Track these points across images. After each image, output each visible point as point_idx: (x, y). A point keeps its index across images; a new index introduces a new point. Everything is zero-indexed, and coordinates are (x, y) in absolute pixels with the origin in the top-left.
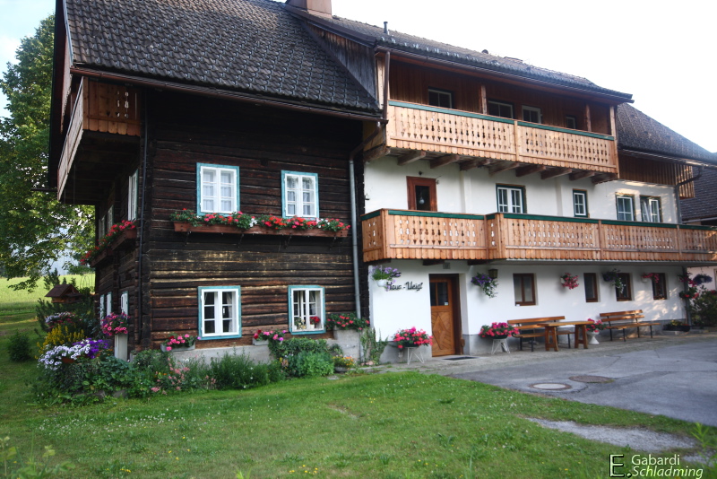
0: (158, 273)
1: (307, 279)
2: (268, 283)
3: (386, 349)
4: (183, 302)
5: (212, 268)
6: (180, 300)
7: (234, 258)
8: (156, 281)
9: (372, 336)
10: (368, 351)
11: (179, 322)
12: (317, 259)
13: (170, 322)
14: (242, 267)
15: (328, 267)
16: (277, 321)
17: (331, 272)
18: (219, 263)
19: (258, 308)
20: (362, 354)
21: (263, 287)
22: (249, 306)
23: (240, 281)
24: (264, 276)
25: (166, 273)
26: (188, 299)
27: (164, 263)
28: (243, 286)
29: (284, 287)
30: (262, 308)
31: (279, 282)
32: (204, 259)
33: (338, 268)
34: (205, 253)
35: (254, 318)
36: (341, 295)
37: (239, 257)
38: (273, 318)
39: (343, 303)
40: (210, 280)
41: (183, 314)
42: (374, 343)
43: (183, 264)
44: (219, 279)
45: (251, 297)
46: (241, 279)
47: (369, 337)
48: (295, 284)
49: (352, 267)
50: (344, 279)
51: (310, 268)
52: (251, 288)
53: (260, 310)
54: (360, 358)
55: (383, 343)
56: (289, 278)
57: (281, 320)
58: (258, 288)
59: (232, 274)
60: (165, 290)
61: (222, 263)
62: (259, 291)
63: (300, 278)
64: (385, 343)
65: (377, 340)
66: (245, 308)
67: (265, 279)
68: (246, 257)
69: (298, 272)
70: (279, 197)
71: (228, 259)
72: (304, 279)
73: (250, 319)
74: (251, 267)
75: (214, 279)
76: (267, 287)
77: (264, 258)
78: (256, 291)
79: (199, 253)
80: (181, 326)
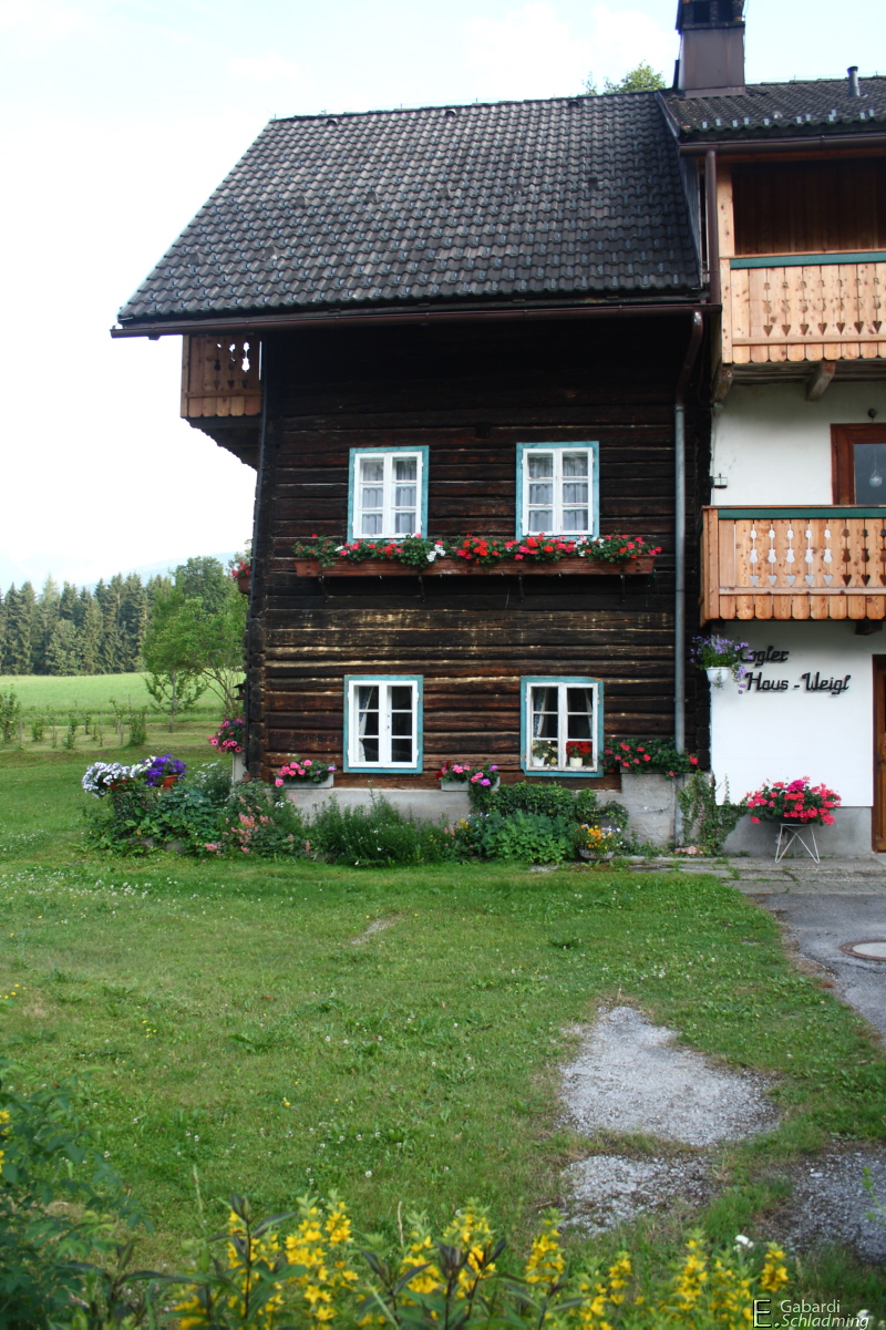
0: (279, 650)
1: (565, 663)
2: (481, 670)
3: (743, 822)
4: (318, 703)
5: (372, 641)
6: (313, 698)
7: (414, 623)
8: (276, 665)
9: (706, 793)
10: (697, 823)
11: (312, 737)
12: (592, 623)
13: (297, 736)
14: (428, 639)
15: (615, 638)
16: (495, 746)
17: (622, 649)
18: (384, 633)
19: (457, 719)
20: (680, 827)
21: (469, 679)
22: (441, 714)
23: (423, 667)
24: (472, 658)
25: (292, 650)
26: (327, 697)
27: (289, 634)
28: (428, 675)
29: (515, 678)
30: (465, 719)
31: (503, 670)
32: (358, 625)
33: (639, 640)
34: (360, 614)
35: (450, 739)
36: (646, 699)
37: (424, 620)
38: (487, 739)
39: (648, 717)
40: (368, 663)
41: (318, 724)
42: (712, 807)
43: (321, 634)
44: (384, 663)
45: (444, 697)
46: (427, 662)
47: (699, 793)
48: (539, 673)
49: (671, 639)
50: (654, 664)
51: (573, 640)
52: (447, 680)
53: (461, 724)
54: (673, 837)
55: (733, 808)
56: (525, 662)
57: (504, 744)
58: (459, 680)
59: (407, 652)
60: (291, 681)
61: (391, 633)
62: (460, 685)
63: (550, 662)
64: (740, 810)
65: (719, 801)
66: (431, 719)
67: (475, 662)
68: (439, 620)
69: (545, 648)
70: (510, 497)
71: (403, 625)
72: (558, 663)
73: (440, 739)
74: (446, 639)
75: (375, 662)
76: (479, 679)
77: (474, 622)
78: (453, 685)
79: (351, 614)
80: (315, 746)
